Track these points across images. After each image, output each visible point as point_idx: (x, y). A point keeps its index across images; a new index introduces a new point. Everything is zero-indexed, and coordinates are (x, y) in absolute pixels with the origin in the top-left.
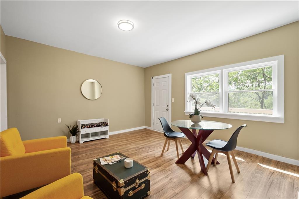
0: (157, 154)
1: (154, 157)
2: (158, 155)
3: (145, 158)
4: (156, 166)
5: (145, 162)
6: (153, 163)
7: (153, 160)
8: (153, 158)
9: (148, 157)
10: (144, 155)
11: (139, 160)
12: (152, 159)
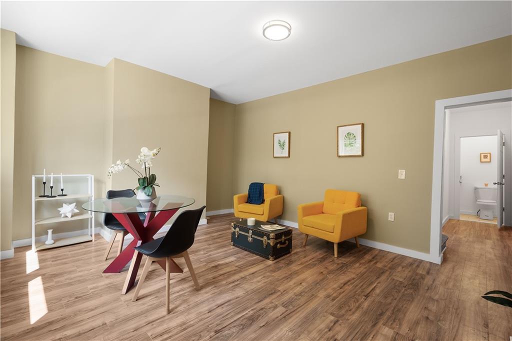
0: (206, 296)
1: (217, 285)
2: (207, 293)
3: (236, 283)
4: (219, 267)
5: (237, 273)
6: (221, 272)
7: (221, 277)
8: (220, 284)
9: (231, 285)
10: (239, 292)
11: (247, 277)
12: (222, 280)
